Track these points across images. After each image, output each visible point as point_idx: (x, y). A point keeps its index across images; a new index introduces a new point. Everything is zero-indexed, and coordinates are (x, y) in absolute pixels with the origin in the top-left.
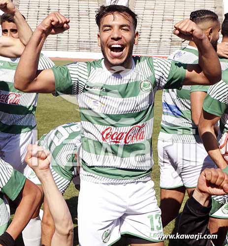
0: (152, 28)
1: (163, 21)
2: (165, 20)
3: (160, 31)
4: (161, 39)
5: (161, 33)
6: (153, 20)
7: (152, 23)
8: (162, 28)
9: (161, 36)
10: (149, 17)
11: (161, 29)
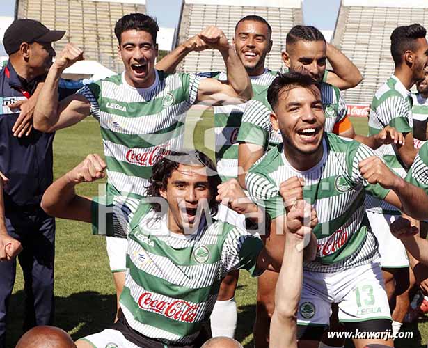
0: (365, 68)
1: (380, 59)
2: (383, 59)
3: (377, 74)
4: (377, 83)
5: (378, 76)
6: (366, 58)
7: (366, 62)
8: (379, 69)
9: (378, 79)
10: (362, 55)
11: (377, 70)
